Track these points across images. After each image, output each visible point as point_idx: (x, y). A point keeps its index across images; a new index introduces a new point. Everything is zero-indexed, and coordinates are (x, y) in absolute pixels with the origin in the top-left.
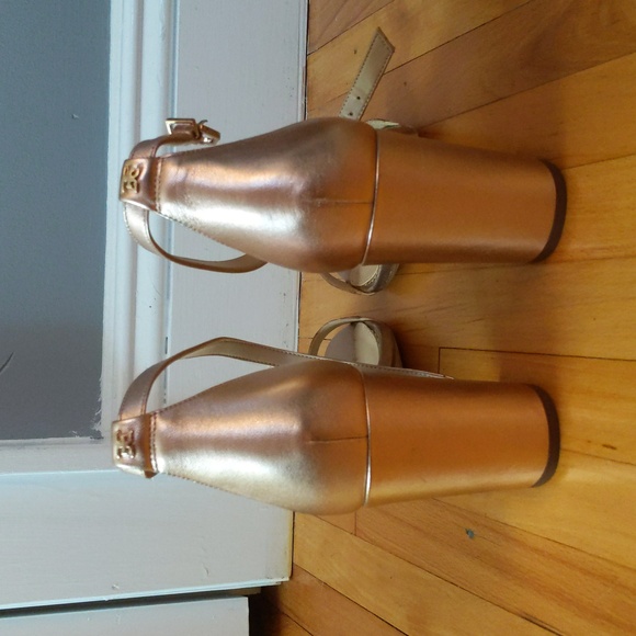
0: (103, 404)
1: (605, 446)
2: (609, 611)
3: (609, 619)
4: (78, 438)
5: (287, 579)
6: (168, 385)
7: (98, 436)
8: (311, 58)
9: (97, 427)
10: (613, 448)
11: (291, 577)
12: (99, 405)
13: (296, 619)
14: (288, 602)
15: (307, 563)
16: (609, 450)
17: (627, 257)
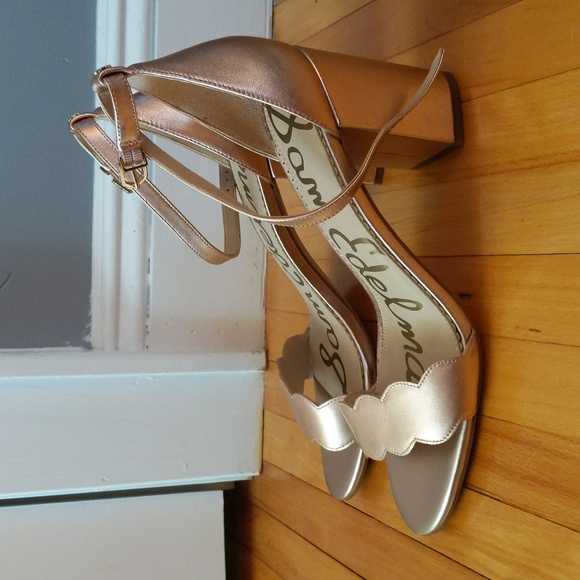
0: (93, 319)
1: (531, 330)
2: (534, 473)
3: (534, 479)
4: (71, 348)
5: (257, 474)
6: (151, 302)
7: (88, 347)
8: (277, 9)
9: (87, 339)
10: (538, 331)
11: (261, 472)
12: (89, 319)
13: (266, 509)
14: (257, 494)
15: (275, 458)
16: (534, 333)
17: (549, 165)
